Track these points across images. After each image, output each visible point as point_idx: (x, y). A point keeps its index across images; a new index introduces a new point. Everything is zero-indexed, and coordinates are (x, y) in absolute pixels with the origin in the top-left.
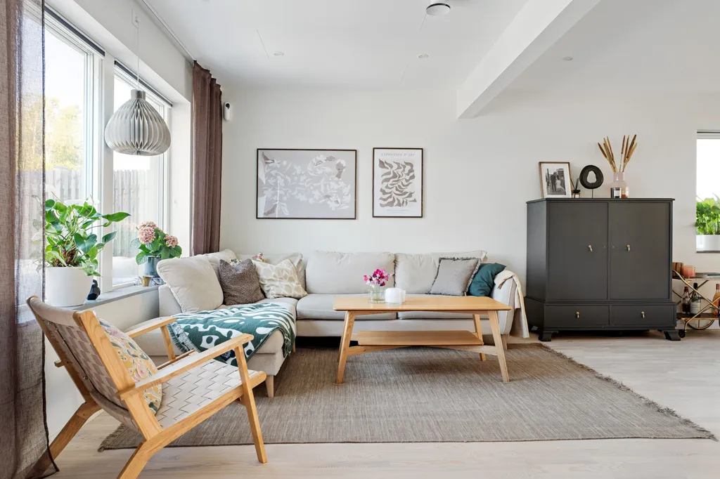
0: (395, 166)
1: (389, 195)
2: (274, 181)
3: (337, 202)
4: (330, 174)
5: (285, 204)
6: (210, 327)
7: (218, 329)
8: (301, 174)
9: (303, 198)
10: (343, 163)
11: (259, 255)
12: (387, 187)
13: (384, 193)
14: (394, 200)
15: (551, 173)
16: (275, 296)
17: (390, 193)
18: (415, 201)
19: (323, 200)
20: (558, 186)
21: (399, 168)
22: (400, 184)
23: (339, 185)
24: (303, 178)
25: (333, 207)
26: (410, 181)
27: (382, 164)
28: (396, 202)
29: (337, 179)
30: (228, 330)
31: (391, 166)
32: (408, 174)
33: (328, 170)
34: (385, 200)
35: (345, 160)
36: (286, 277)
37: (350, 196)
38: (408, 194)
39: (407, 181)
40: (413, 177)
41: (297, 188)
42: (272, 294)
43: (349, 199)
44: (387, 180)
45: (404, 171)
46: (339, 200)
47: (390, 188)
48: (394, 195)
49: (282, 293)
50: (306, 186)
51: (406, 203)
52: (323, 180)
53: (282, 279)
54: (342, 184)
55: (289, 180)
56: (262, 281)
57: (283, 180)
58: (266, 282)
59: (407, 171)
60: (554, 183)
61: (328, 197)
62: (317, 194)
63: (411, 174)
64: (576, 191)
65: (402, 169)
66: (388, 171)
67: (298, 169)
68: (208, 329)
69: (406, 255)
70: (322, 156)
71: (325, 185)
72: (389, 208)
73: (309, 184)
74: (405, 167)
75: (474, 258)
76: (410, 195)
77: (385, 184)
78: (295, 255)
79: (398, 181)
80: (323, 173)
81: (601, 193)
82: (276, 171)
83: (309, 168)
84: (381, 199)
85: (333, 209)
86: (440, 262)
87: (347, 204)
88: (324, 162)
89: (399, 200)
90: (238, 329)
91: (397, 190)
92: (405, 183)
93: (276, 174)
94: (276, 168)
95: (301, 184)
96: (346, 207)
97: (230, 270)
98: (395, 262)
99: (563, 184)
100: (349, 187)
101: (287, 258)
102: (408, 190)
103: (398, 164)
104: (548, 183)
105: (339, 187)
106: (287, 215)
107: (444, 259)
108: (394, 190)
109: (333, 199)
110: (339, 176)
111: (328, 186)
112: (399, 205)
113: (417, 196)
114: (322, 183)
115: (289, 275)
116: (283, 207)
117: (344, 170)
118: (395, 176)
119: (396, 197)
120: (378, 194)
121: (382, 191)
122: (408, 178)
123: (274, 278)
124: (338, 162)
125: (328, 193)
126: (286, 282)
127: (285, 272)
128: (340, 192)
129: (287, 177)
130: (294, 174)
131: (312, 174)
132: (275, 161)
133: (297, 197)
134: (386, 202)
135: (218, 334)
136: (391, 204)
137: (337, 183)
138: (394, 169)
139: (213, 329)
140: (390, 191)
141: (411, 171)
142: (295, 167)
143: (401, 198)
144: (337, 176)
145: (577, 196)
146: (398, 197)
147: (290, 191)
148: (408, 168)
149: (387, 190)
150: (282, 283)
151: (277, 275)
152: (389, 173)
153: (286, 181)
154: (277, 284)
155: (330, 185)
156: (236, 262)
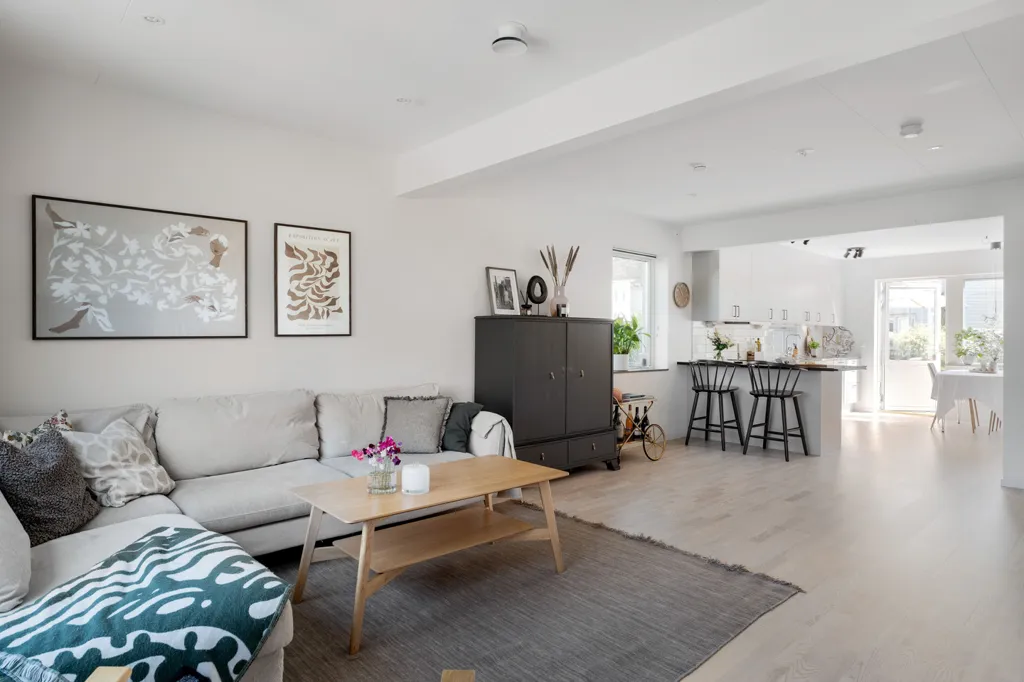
0: (311, 256)
1: (301, 301)
2: (77, 264)
3: (213, 308)
4: (199, 258)
5: (103, 311)
6: (131, 637)
7: (155, 638)
8: (139, 254)
9: (142, 299)
10: (223, 240)
11: (59, 417)
12: (298, 288)
13: (294, 297)
14: (309, 310)
15: (499, 282)
16: (126, 499)
17: (303, 298)
18: (340, 310)
19: (185, 305)
20: (507, 299)
21: (316, 259)
22: (318, 284)
23: (216, 278)
24: (142, 263)
25: (205, 319)
26: (334, 280)
27: (290, 251)
28: (313, 312)
29: (211, 267)
30: (183, 633)
31: (305, 256)
32: (329, 270)
33: (195, 251)
34: (295, 308)
35: (228, 238)
36: (134, 456)
37: (236, 297)
38: (330, 300)
39: (328, 280)
40: (336, 275)
41: (130, 281)
42: (119, 497)
43: (235, 303)
44: (299, 277)
45: (323, 264)
46: (216, 305)
47: (303, 291)
48: (309, 301)
49: (138, 491)
50: (152, 277)
51: (328, 314)
52: (185, 267)
53: (127, 461)
54: (222, 277)
55: (113, 263)
56: (89, 473)
57: (99, 263)
58: (97, 473)
59: (328, 265)
60: (502, 295)
61: (195, 298)
62: (173, 293)
63: (334, 270)
64: (526, 307)
65: (320, 262)
66: (300, 262)
67: (132, 245)
68: (129, 646)
69: (336, 396)
70: (183, 226)
71: (189, 278)
72: (300, 321)
73: (157, 275)
74: (325, 258)
75: (441, 397)
76: (333, 303)
77: (296, 283)
78: (135, 409)
79: (315, 279)
80: (186, 255)
81: (545, 309)
82: (81, 245)
83: (157, 245)
84: (289, 306)
85: (206, 320)
86: (386, 403)
87: (232, 312)
88: (187, 235)
89: (317, 310)
90: (207, 623)
91: (314, 293)
92: (326, 283)
93: (83, 251)
94: (81, 239)
95: (137, 273)
96: (230, 318)
97: (28, 464)
98: (316, 404)
99: (511, 297)
100: (234, 283)
101: (117, 417)
102: (331, 293)
103: (314, 252)
104: (497, 294)
105: (216, 282)
106: (108, 330)
107: (392, 398)
108: (309, 292)
109: (206, 303)
110: (216, 263)
111: (194, 280)
112: (317, 316)
113: (343, 303)
114: (183, 272)
115: (140, 452)
116: (98, 317)
117: (225, 254)
118: (310, 271)
119: (312, 304)
120: (284, 300)
121: (290, 293)
122: (329, 275)
123: (113, 463)
124: (212, 239)
125: (195, 292)
126: (137, 469)
127: (131, 448)
128: (218, 291)
129: (107, 258)
130: (122, 253)
131: (165, 257)
132: (79, 223)
133: (130, 298)
134: (298, 312)
135: (160, 649)
136: (304, 315)
137: (212, 274)
138: (308, 259)
139: (142, 641)
140: (304, 294)
141: (334, 265)
142: (126, 240)
143: (321, 306)
144: (212, 263)
145: (529, 313)
146: (314, 303)
147: (115, 286)
148: (330, 260)
149: (299, 294)
150: (132, 469)
151: (117, 454)
152: (301, 267)
153: (105, 267)
154: (124, 472)
155: (198, 279)
156: (20, 440)
